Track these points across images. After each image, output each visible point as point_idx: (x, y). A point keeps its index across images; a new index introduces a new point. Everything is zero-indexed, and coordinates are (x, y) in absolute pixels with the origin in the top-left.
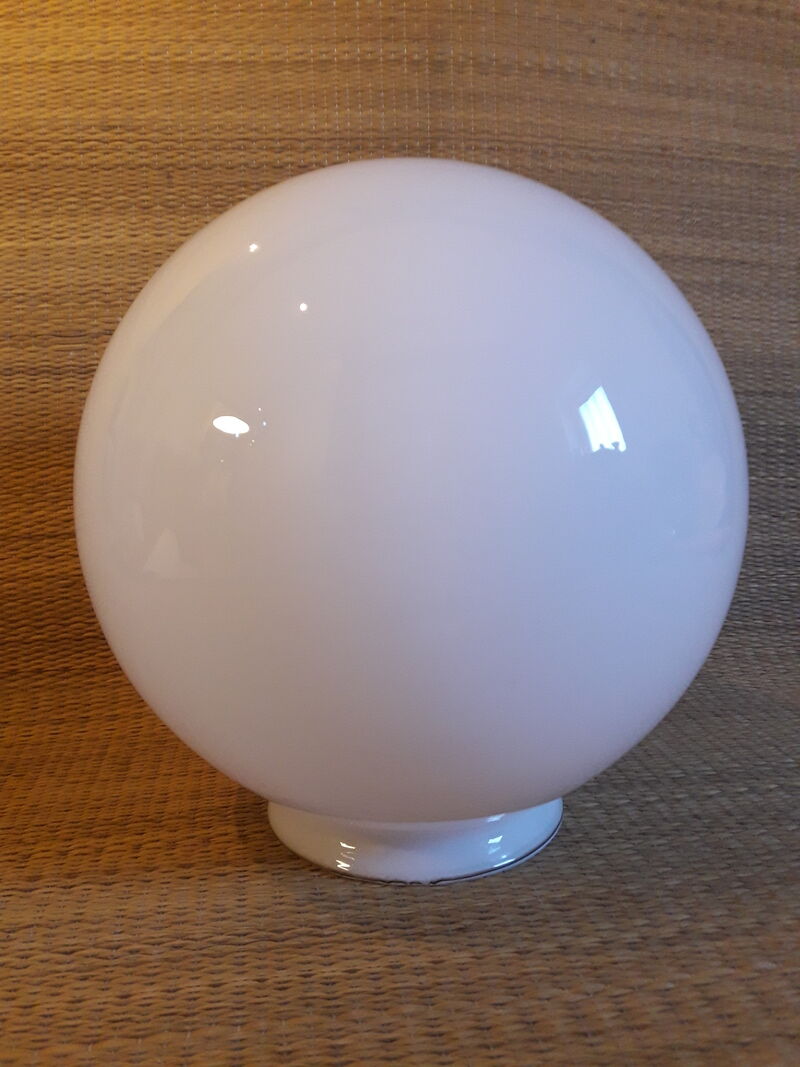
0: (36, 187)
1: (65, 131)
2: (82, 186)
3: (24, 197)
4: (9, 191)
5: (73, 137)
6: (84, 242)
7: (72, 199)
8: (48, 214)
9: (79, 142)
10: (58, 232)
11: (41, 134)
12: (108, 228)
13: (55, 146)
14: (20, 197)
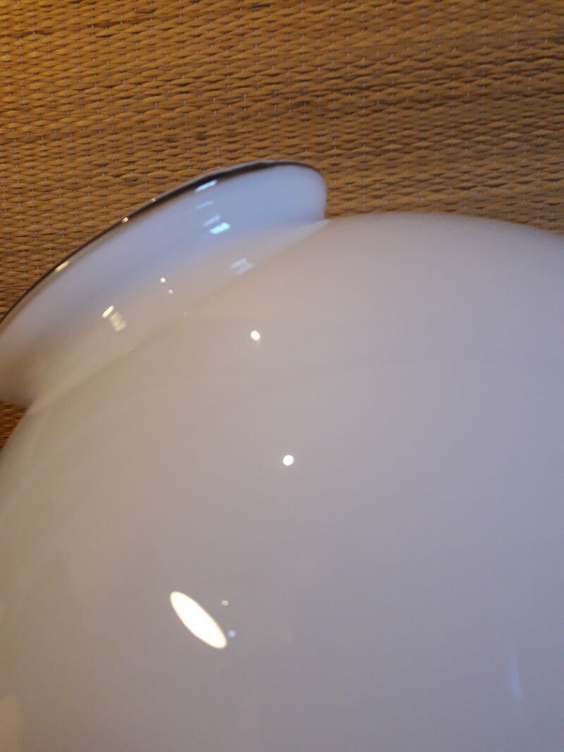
0: (470, 123)
1: (513, 48)
2: (526, 117)
3: (455, 136)
4: (438, 130)
5: (521, 55)
6: (523, 188)
7: (512, 135)
8: (481, 155)
9: (528, 61)
10: (493, 178)
11: (483, 55)
12: (553, 168)
13: (499, 69)
14: (450, 137)
